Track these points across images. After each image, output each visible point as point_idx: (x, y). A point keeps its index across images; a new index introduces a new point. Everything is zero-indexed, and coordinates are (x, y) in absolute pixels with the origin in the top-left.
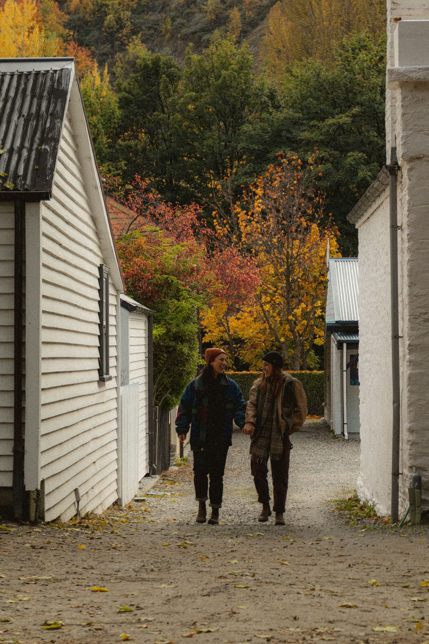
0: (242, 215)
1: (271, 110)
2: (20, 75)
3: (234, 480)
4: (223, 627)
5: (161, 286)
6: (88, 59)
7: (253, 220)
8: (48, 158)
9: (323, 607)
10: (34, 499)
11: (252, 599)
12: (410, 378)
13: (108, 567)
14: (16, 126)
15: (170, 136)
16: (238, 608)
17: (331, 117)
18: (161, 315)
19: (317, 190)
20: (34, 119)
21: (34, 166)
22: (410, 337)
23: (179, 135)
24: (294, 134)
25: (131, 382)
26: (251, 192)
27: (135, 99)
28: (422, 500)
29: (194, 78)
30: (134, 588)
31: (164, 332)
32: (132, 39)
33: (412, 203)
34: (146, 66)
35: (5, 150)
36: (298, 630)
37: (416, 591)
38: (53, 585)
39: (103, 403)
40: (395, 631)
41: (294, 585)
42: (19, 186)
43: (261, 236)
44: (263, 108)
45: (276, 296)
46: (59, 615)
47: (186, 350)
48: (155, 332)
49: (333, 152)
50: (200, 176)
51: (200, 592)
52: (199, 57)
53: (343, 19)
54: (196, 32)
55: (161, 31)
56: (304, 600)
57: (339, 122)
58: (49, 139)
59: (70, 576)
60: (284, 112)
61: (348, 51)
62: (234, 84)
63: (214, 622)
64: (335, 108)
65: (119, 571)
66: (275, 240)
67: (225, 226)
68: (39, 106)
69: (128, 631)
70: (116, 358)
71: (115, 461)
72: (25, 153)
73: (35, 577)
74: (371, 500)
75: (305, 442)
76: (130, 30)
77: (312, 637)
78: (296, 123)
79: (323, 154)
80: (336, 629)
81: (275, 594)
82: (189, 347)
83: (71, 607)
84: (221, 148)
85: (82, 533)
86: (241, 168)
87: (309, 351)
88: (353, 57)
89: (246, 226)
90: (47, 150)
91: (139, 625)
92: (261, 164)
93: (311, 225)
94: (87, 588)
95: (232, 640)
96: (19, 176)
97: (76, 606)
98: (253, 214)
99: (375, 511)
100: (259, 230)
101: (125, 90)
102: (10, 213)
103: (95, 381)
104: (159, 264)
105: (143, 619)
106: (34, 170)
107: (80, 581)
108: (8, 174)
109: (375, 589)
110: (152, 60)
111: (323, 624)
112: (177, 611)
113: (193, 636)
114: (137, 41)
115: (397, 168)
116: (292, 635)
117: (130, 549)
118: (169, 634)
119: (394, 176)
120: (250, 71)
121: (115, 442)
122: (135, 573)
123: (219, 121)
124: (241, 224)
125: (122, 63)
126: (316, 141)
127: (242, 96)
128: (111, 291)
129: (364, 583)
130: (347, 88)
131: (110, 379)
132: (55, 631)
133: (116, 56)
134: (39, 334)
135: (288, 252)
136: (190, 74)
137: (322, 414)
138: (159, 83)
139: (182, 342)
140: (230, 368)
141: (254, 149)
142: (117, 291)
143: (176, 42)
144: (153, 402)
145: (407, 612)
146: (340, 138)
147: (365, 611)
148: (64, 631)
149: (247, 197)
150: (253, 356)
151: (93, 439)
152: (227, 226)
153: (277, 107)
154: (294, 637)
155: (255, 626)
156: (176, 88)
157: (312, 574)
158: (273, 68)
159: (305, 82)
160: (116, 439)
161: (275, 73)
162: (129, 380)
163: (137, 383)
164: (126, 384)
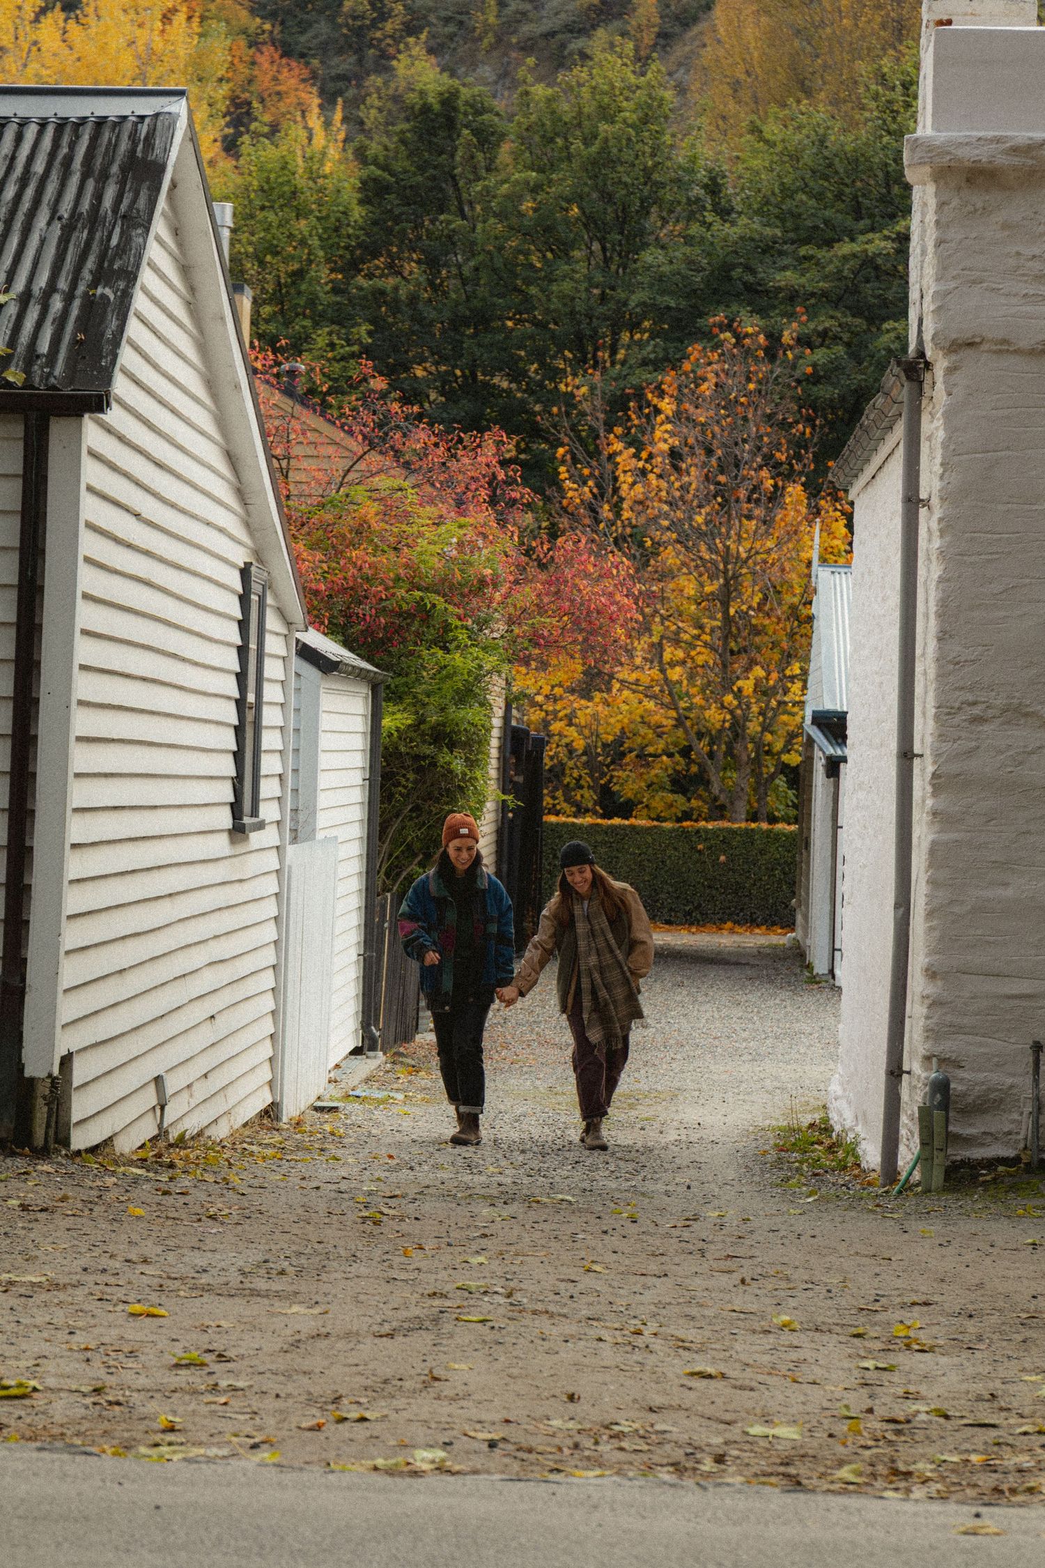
0: (626, 458)
1: (710, 217)
2: (62, 124)
4: (397, 1411)
5: (409, 615)
6: (302, 86)
7: (651, 471)
8: (110, 315)
9: (646, 1376)
10: (44, 1098)
11: (486, 1351)
12: (933, 851)
13: (186, 1259)
14: (43, 241)
15: (477, 269)
16: (447, 1369)
17: (847, 239)
18: (406, 684)
19: (800, 407)
20: (84, 228)
21: (74, 335)
22: (937, 755)
23: (494, 270)
24: (762, 275)
25: (320, 835)
26: (648, 406)
27: (397, 182)
28: (948, 1133)
29: (537, 138)
30: (226, 1312)
31: (409, 722)
32: (407, 45)
33: (952, 447)
34: (426, 109)
35: (13, 294)
36: (571, 1425)
37: (878, 1345)
38: (44, 1296)
39: (241, 881)
40: (796, 1437)
41: (598, 1320)
42: (37, 379)
43: (666, 508)
44: (692, 213)
45: (698, 649)
46: (37, 1365)
47: (458, 766)
48: (387, 722)
49: (850, 319)
50: (543, 365)
51: (376, 1328)
52: (550, 91)
53: (888, 15)
54: (552, 34)
55: (475, 28)
56: (608, 1355)
57: (866, 251)
58: (113, 271)
59: (90, 1279)
60: (740, 223)
61: (893, 89)
62: (628, 155)
63: (384, 1397)
64: (858, 218)
65: (205, 1271)
66: (699, 519)
67: (585, 483)
68: (98, 196)
69: (181, 1410)
70: (280, 779)
71: (270, 1016)
72: (57, 304)
73: (8, 1275)
74: (852, 1129)
75: (743, 987)
76: (403, 23)
77: (597, 1443)
78: (767, 249)
79: (827, 325)
80: (658, 1427)
81: (544, 1339)
82: (467, 759)
83: (71, 1349)
84: (592, 301)
85: (148, 1180)
86: (636, 349)
87: (772, 777)
88: (904, 101)
89: (634, 483)
90: (108, 298)
91: (210, 1398)
92: (682, 342)
93: (784, 488)
94: (121, 1307)
95: (407, 1441)
96: (38, 357)
97: (83, 1346)
98: (651, 456)
99: (857, 1157)
100: (664, 494)
101: (375, 162)
102: (14, 439)
103: (222, 831)
104: (407, 566)
105: (223, 1384)
106: (75, 342)
107: (108, 1290)
108: (15, 350)
109: (787, 1337)
110: (441, 94)
111: (633, 1414)
112: (305, 1368)
113: (324, 1428)
114: (418, 48)
115: (922, 366)
116: (553, 1436)
117: (248, 1221)
118: (271, 1421)
119: (916, 384)
120: (665, 126)
121: (271, 971)
122: (240, 1278)
123: (591, 239)
124: (622, 478)
125: (380, 98)
126: (813, 295)
127: (645, 184)
128: (273, 622)
129: (763, 1323)
130: (888, 172)
131: (261, 826)
132: (16, 1402)
133: (367, 84)
134: (68, 720)
135: (728, 548)
136: (527, 130)
137: (790, 925)
138: (455, 149)
139: (452, 746)
140: (587, 810)
141: (668, 308)
142: (289, 624)
143: (505, 54)
144: (380, 883)
145: (837, 1396)
146: (867, 289)
147: (742, 1388)
148: (34, 1403)
149: (639, 417)
150: (643, 784)
151: (210, 964)
152: (590, 483)
153: (725, 213)
154: (557, 1441)
155: (474, 1413)
156: (492, 160)
157: (648, 1296)
158: (720, 122)
159: (790, 156)
160: (274, 967)
161: (725, 133)
162: (314, 830)
163: (336, 838)
164: (306, 840)
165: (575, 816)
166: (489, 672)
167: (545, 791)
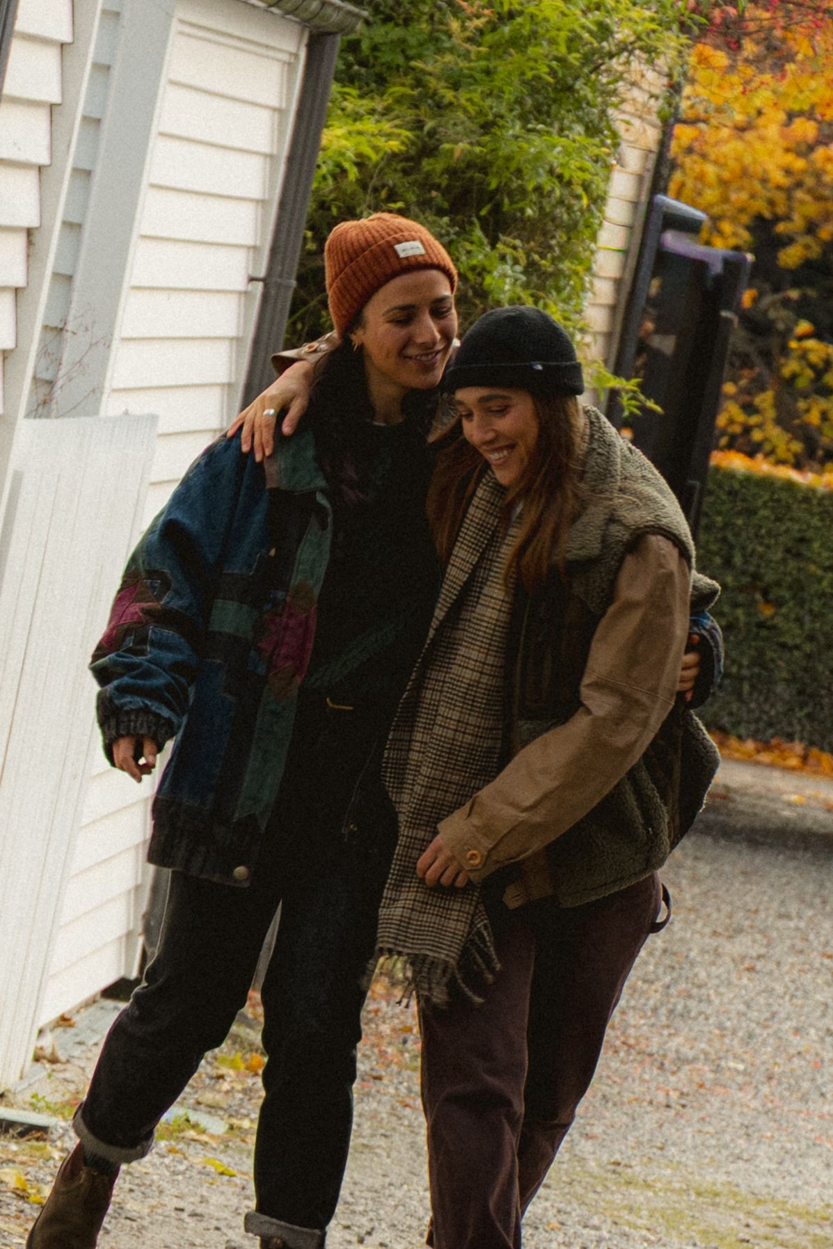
3: (649, 1121)
18: (401, 46)
25: (111, 406)
31: (394, 145)
70: (30, 243)
82: (531, 268)
139: (496, 227)
162: (96, 392)
163: (153, 418)
164: (74, 410)
165: (798, 466)
166: (624, 48)
167: (729, 388)
